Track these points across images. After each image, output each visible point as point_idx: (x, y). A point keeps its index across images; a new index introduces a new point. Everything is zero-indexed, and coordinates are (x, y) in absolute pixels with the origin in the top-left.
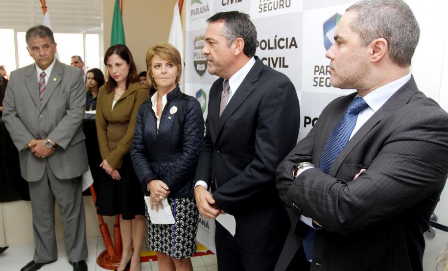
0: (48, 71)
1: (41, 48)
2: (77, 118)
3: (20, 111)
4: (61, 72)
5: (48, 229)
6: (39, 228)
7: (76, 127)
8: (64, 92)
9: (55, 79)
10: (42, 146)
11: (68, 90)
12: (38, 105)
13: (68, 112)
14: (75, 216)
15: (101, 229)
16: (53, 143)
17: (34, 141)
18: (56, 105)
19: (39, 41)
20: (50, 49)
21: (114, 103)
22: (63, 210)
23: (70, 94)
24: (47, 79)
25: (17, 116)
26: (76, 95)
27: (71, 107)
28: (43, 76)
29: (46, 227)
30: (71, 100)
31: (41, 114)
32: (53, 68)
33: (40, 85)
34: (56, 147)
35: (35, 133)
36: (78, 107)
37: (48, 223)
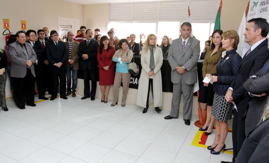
0: (187, 41)
1: (186, 30)
2: (195, 60)
3: (174, 56)
4: (191, 41)
5: (177, 104)
6: (174, 102)
7: (194, 64)
8: (191, 49)
9: (189, 44)
10: (181, 69)
11: (193, 48)
12: (181, 53)
13: (192, 57)
14: (189, 101)
15: (199, 110)
16: (185, 68)
17: (178, 67)
18: (188, 55)
19: (186, 27)
20: (189, 31)
21: (212, 54)
22: (185, 97)
23: (194, 50)
24: (186, 44)
25: (173, 57)
26: (196, 50)
27: (194, 55)
28: (184, 42)
29: (176, 102)
30: (194, 53)
31: (182, 57)
32: (188, 40)
33: (183, 46)
34: (186, 70)
35: (179, 65)
36: (196, 56)
37: (178, 101)
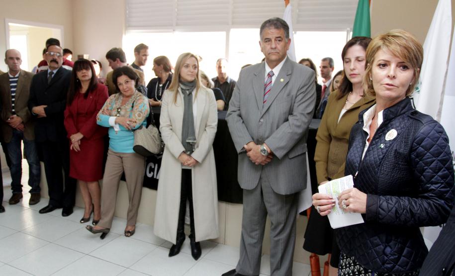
0: (277, 70)
1: (273, 40)
2: (299, 127)
3: (243, 113)
4: (290, 73)
5: (255, 241)
6: (245, 236)
7: (297, 137)
8: (288, 95)
9: (282, 80)
10: (257, 151)
11: (294, 93)
12: (261, 107)
13: (290, 118)
14: (284, 236)
15: (311, 261)
16: (269, 151)
17: (252, 145)
18: (278, 110)
19: (273, 33)
20: (282, 44)
22: (273, 227)
23: (296, 97)
24: (274, 79)
25: (240, 116)
26: (302, 99)
27: (295, 113)
28: (270, 75)
29: (252, 237)
30: (296, 105)
31: (262, 117)
32: (282, 68)
33: (266, 86)
34: (271, 155)
35: (255, 138)
36: (302, 114)
37: (256, 234)
